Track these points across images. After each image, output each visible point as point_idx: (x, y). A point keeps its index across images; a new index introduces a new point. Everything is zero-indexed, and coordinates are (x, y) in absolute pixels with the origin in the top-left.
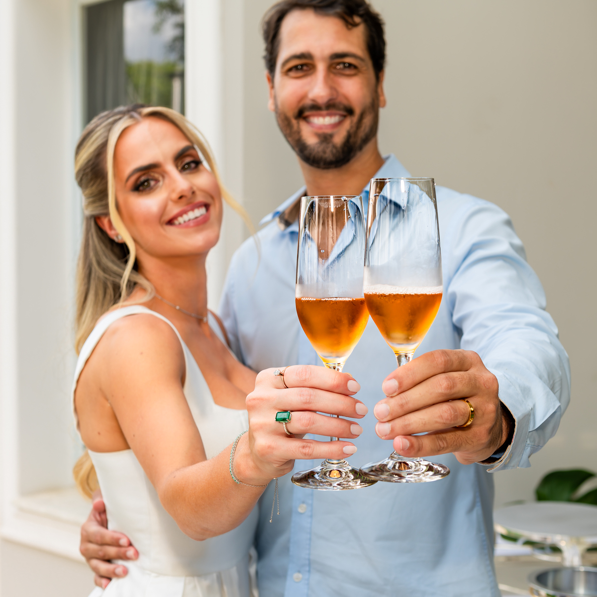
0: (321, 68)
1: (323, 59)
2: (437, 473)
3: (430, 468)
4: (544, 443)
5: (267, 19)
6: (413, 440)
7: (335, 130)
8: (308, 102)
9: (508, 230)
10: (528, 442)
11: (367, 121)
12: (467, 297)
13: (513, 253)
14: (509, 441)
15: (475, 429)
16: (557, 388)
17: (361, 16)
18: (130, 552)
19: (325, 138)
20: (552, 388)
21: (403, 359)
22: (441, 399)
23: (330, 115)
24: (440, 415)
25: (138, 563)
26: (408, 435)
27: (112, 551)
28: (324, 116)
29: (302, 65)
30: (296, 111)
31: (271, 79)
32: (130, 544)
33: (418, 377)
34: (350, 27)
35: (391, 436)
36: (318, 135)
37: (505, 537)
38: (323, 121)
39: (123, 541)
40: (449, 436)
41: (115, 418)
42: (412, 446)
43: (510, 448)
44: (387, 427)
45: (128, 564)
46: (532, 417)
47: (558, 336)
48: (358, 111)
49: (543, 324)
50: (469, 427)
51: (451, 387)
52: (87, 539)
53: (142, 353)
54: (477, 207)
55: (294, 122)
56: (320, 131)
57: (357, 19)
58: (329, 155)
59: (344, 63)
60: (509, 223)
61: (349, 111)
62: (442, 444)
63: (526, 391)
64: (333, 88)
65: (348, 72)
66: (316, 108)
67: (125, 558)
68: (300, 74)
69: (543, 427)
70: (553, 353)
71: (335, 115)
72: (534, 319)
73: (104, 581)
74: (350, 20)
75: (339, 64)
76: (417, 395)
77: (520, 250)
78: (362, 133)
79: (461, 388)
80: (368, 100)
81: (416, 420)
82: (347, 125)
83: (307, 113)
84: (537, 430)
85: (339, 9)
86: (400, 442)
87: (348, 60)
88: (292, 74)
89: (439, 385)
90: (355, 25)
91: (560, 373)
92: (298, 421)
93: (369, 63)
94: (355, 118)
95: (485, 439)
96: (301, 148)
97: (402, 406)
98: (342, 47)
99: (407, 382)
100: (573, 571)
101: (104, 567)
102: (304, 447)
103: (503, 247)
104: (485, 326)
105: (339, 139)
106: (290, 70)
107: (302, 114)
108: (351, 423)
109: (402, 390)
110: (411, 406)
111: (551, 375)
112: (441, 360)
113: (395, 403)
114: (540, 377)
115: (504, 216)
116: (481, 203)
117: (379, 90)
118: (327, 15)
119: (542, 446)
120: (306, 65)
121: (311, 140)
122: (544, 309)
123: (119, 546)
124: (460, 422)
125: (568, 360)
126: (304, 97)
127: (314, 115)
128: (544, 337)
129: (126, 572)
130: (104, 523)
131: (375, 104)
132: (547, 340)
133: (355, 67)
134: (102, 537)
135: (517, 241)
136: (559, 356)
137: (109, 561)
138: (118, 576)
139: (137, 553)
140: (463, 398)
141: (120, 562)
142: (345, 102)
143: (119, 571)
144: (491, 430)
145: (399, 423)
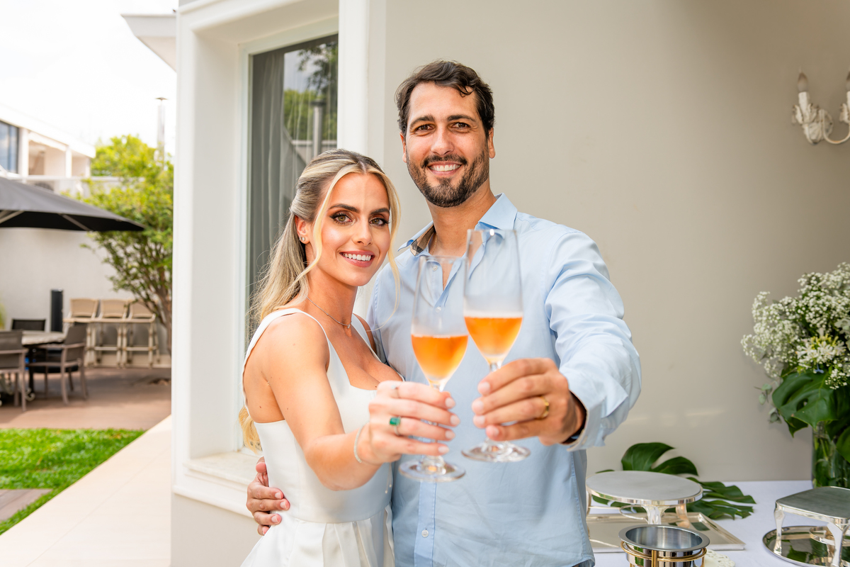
0: (441, 127)
1: (442, 120)
2: (520, 453)
3: (515, 450)
4: (617, 426)
5: (400, 91)
6: (502, 429)
7: (452, 176)
8: (431, 154)
9: (593, 252)
10: (601, 426)
11: (479, 169)
12: (560, 309)
13: (596, 272)
14: (582, 427)
15: (551, 419)
16: (628, 382)
17: (472, 87)
18: (283, 503)
19: (445, 182)
20: (623, 384)
21: (494, 366)
22: (522, 397)
23: (449, 164)
24: (522, 409)
25: (289, 512)
26: (498, 424)
27: (269, 503)
28: (444, 165)
29: (426, 125)
30: (423, 161)
31: (404, 138)
32: (284, 497)
33: (505, 380)
34: (463, 95)
35: (485, 425)
36: (439, 180)
37: (596, 499)
38: (442, 169)
39: (278, 495)
40: (530, 425)
41: (273, 395)
42: (500, 434)
43: (584, 432)
44: (481, 419)
45: (282, 514)
46: (603, 407)
47: (631, 339)
48: (470, 161)
49: (619, 330)
50: (545, 418)
51: (530, 387)
52: (252, 496)
53: (294, 345)
54: (568, 235)
55: (421, 170)
56: (441, 177)
57: (469, 89)
58: (448, 196)
59: (460, 123)
60: (594, 247)
61: (464, 162)
62: (524, 431)
63: (599, 386)
64: (450, 143)
65: (462, 130)
66: (437, 158)
67: (279, 508)
68: (425, 132)
69: (613, 414)
70: (624, 354)
71: (453, 164)
72: (610, 326)
73: (264, 528)
74: (463, 90)
75: (456, 123)
76: (504, 394)
77: (602, 269)
78: (474, 179)
79: (538, 388)
80: (479, 153)
81: (503, 413)
82: (463, 171)
83: (430, 163)
84: (608, 416)
85: (454, 82)
86: (492, 430)
87: (461, 121)
88: (419, 133)
89: (521, 386)
90: (468, 94)
91: (631, 370)
92: (406, 425)
93: (480, 123)
94: (468, 167)
95: (559, 426)
96: (426, 190)
97: (492, 403)
98: (457, 111)
99: (496, 384)
100: (656, 528)
101: (263, 516)
102: (409, 445)
103: (588, 268)
104: (574, 333)
105: (456, 183)
106: (417, 129)
107: (426, 164)
108: (446, 430)
109: (493, 390)
110: (500, 402)
111: (622, 372)
112: (522, 367)
113: (488, 400)
114: (612, 375)
115: (591, 242)
116: (572, 232)
117: (489, 144)
118: (445, 86)
119: (615, 429)
120: (429, 125)
121: (434, 184)
122: (621, 318)
123: (276, 499)
124: (538, 414)
125: (639, 358)
126: (428, 151)
127: (436, 165)
128: (618, 341)
129: (280, 520)
130: (265, 483)
131: (485, 155)
132: (621, 344)
133: (468, 126)
134: (262, 492)
135: (600, 262)
136: (630, 356)
137: (268, 512)
138: (275, 523)
139: (289, 504)
140: (540, 396)
141: (277, 512)
142: (460, 154)
143: (275, 518)
144: (564, 420)
145: (491, 416)
